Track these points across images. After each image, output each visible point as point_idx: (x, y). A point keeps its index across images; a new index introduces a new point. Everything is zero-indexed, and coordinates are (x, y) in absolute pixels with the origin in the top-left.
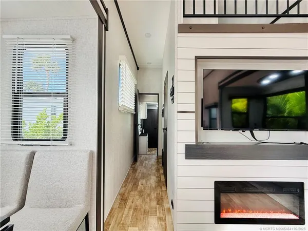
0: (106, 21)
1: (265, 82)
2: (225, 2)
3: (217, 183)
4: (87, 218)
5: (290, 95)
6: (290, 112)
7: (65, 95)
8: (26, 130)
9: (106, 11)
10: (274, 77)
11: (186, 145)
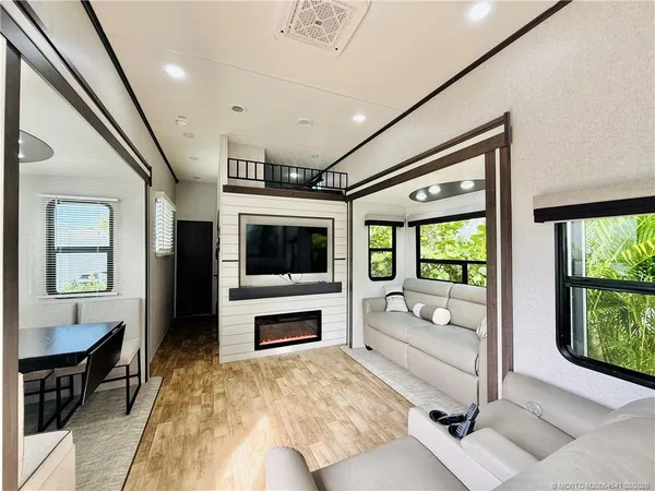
0: (150, 179)
3: (257, 318)
4: (139, 352)
7: (109, 250)
8: (62, 285)
9: (150, 169)
11: (230, 290)
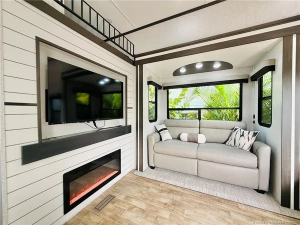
1: (102, 83)
2: (72, 2)
5: (115, 95)
6: (115, 107)
10: (107, 80)
11: (23, 147)
